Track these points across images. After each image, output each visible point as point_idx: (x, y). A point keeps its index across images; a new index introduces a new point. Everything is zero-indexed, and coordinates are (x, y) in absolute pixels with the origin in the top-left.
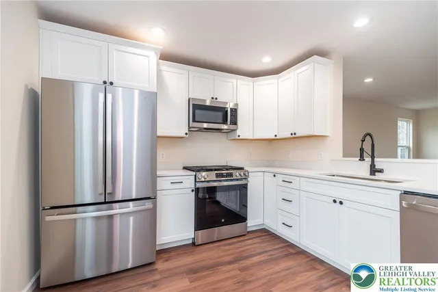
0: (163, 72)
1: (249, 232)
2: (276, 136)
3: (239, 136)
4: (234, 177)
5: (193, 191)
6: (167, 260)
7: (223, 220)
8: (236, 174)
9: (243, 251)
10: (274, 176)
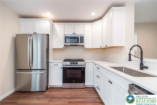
0: (55, 27)
1: (86, 88)
2: (101, 47)
3: (85, 47)
4: (78, 64)
5: (62, 68)
6: (50, 91)
7: (74, 81)
8: (79, 63)
9: (77, 95)
10: (95, 65)
